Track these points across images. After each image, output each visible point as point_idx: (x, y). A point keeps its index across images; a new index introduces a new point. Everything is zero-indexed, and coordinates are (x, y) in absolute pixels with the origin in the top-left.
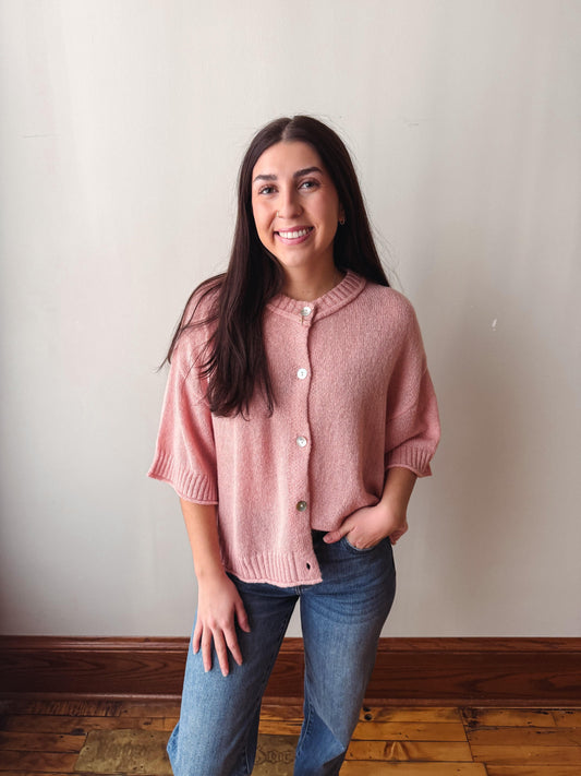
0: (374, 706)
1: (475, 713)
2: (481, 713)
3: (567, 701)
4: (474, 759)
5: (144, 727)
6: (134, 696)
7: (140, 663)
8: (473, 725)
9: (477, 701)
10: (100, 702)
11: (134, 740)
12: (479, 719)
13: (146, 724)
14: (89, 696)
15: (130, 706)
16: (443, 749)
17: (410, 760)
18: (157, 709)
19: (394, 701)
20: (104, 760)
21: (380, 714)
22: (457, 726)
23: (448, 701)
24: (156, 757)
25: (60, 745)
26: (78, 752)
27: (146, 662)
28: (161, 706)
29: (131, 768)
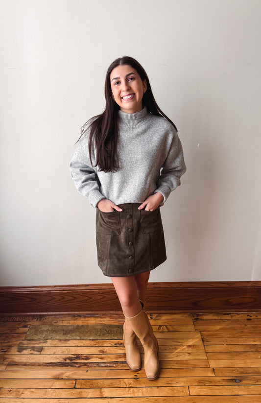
0: (155, 314)
1: (198, 315)
2: (201, 315)
3: (238, 310)
4: (196, 330)
5: (54, 324)
6: (49, 313)
7: (52, 297)
8: (197, 319)
9: (199, 311)
10: (34, 316)
11: (50, 328)
12: (199, 317)
14: (29, 314)
15: (47, 317)
16: (184, 328)
17: (169, 331)
18: (59, 318)
19: (163, 312)
20: (37, 335)
21: (157, 317)
22: (189, 319)
23: (186, 311)
24: (60, 334)
25: (17, 331)
26: (26, 333)
27: (55, 297)
28: (61, 316)
29: (50, 337)
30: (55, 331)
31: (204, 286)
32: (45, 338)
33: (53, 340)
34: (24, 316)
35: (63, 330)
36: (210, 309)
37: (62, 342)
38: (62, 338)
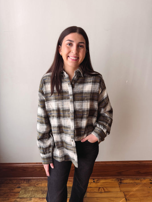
0: (95, 179)
1: (121, 180)
3: (144, 176)
4: (121, 191)
5: (36, 186)
6: (34, 178)
7: (35, 169)
8: (121, 183)
9: (121, 177)
10: (24, 180)
11: (34, 189)
12: (122, 181)
13: (37, 185)
14: (21, 178)
15: (32, 181)
16: (113, 189)
17: (105, 192)
18: (40, 181)
19: (101, 177)
20: (26, 194)
21: (97, 181)
22: (116, 183)
23: (114, 177)
24: (40, 193)
25: (14, 191)
26: (19, 192)
27: (36, 169)
28: (41, 180)
29: (33, 196)
30: (37, 191)
31: (125, 164)
32: (31, 196)
33: (36, 198)
34: (19, 179)
35: (42, 190)
36: (128, 176)
37: (41, 200)
38: (40, 197)
